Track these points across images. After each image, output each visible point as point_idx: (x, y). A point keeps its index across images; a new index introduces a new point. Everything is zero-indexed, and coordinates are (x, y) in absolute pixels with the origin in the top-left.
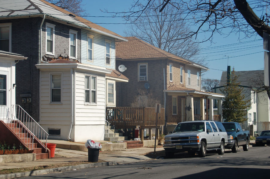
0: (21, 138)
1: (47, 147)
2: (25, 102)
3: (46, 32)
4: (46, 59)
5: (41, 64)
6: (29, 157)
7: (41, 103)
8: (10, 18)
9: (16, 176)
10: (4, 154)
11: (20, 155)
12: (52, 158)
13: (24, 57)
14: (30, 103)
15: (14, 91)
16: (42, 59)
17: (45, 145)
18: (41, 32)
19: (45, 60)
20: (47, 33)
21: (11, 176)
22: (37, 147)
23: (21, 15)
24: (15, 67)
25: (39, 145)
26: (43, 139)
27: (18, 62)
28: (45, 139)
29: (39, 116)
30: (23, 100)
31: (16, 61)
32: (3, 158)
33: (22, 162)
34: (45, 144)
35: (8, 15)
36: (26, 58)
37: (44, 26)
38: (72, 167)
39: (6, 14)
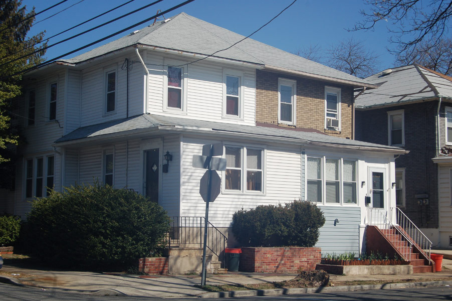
0: (396, 247)
1: (431, 258)
2: (421, 204)
3: (446, 119)
4: (447, 151)
5: (439, 157)
6: (402, 269)
7: (440, 205)
8: (400, 104)
9: (362, 288)
10: (370, 264)
11: (391, 266)
12: (437, 271)
13: (404, 150)
14: (427, 205)
15: (394, 191)
16: (440, 152)
17: (428, 255)
18: (439, 118)
19: (445, 153)
20: (448, 119)
21: (356, 288)
22: (419, 258)
23: (412, 100)
24: (394, 163)
25: (421, 256)
26: (425, 249)
27: (398, 157)
28: (428, 249)
29: (438, 221)
30: (419, 202)
31: (395, 156)
32: (368, 269)
33: (393, 274)
34: (428, 253)
35: (398, 101)
36: (408, 152)
37: (442, 110)
38: (443, 282)
39: (396, 100)
